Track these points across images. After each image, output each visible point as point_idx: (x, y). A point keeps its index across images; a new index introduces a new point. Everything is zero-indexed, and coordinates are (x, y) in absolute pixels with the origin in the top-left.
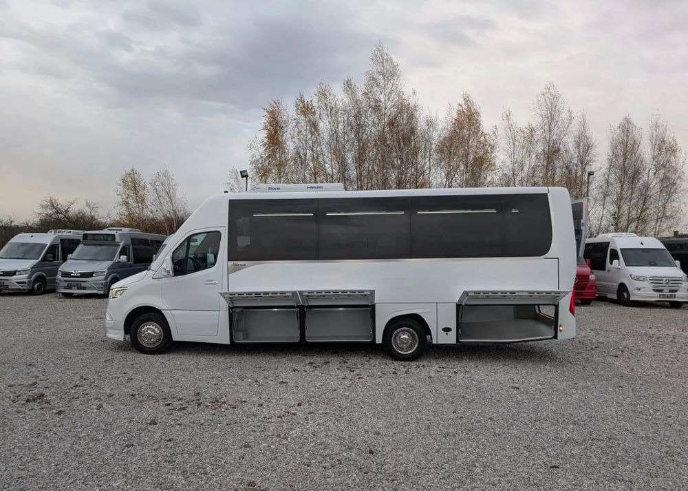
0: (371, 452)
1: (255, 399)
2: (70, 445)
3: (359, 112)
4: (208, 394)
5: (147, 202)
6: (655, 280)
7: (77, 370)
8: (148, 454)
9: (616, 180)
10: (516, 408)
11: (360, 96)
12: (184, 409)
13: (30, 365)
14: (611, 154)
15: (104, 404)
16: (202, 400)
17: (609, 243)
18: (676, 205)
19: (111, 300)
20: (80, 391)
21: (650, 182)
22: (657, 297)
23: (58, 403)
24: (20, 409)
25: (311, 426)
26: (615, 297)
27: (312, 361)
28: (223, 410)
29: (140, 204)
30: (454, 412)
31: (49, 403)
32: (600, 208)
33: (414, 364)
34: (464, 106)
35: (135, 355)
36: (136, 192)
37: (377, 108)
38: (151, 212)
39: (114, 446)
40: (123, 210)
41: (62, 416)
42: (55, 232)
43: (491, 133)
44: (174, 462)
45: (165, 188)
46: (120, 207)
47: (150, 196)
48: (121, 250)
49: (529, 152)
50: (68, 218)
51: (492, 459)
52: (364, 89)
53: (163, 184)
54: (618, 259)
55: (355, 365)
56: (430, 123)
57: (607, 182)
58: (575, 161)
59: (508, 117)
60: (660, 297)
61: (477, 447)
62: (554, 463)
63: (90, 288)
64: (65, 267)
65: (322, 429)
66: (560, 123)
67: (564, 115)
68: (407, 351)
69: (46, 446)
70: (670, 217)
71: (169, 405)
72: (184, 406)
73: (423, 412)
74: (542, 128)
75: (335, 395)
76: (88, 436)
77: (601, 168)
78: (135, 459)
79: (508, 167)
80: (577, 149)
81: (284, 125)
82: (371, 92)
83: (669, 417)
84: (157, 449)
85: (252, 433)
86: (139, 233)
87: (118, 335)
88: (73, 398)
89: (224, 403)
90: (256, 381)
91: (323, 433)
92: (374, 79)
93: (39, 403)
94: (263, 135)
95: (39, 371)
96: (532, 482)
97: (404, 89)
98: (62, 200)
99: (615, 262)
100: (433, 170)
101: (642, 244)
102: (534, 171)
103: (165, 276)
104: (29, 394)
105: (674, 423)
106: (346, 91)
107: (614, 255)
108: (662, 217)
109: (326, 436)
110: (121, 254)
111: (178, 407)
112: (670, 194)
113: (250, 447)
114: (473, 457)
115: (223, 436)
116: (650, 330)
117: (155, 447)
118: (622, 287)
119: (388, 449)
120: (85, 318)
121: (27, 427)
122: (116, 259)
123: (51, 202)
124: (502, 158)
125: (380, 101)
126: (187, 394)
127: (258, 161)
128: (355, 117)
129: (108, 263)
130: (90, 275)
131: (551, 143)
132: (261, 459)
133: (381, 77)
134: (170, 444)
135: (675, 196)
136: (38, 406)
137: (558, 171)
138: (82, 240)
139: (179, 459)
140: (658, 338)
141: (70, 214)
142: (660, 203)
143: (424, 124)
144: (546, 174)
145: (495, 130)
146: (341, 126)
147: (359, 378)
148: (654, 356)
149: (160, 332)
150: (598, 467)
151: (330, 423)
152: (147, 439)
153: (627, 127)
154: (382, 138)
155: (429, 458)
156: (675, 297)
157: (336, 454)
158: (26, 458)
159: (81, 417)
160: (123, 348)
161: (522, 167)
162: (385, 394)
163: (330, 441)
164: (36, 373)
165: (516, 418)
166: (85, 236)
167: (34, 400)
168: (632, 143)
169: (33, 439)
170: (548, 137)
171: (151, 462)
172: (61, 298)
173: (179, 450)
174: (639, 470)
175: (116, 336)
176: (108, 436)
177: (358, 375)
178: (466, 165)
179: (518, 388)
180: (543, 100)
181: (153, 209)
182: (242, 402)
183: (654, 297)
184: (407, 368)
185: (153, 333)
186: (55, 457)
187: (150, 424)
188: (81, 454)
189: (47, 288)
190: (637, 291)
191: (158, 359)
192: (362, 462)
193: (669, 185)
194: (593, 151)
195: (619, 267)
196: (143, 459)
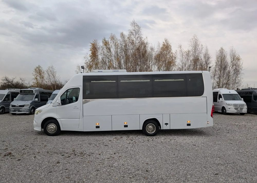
0: (147, 171)
1: (97, 152)
2: (26, 173)
3: (126, 44)
4: (78, 151)
5: (45, 78)
6: (235, 105)
7: (23, 143)
8: (59, 175)
9: (218, 70)
10: (196, 152)
11: (126, 39)
12: (70, 157)
13: (4, 141)
14: (216, 60)
15: (37, 156)
16: (76, 153)
17: (218, 92)
18: (239, 78)
19: (35, 115)
20: (26, 151)
21: (230, 70)
22: (236, 111)
23: (18, 156)
24: (2, 159)
25: (121, 162)
26: (221, 111)
27: (116, 137)
28: (85, 157)
29: (42, 79)
30: (174, 155)
31: (14, 156)
32: (213, 80)
33: (154, 137)
34: (165, 43)
35: (46, 136)
36: (40, 74)
37: (132, 43)
38: (46, 82)
39: (44, 172)
40: (35, 81)
41: (20, 161)
42: (8, 89)
43: (175, 53)
44: (70, 178)
45: (52, 73)
46: (34, 80)
47: (46, 76)
48: (36, 96)
49: (188, 60)
50: (13, 84)
51: (193, 172)
52: (128, 36)
53: (51, 71)
54: (222, 98)
55: (133, 138)
56: (152, 49)
57: (215, 70)
58: (204, 63)
59: (180, 47)
60: (237, 111)
61: (186, 167)
62: (216, 173)
63: (23, 111)
64: (13, 103)
65: (126, 163)
66: (198, 49)
67: (200, 47)
68: (151, 132)
69: (16, 173)
70: (238, 83)
71: (63, 155)
72: (69, 156)
73: (163, 155)
74: (192, 51)
75: (128, 150)
76: (33, 169)
77: (213, 66)
78: (54, 177)
79: (180, 65)
80: (204, 59)
81: (98, 49)
82: (130, 37)
83: (252, 154)
84: (62, 173)
85: (98, 165)
86: (42, 90)
87: (39, 129)
88: (23, 154)
89: (85, 154)
90: (96, 145)
91: (127, 164)
92: (131, 32)
93: (10, 156)
94: (90, 53)
95: (7, 144)
96: (210, 180)
97: (143, 36)
98: (10, 78)
99: (221, 99)
100: (153, 66)
101: (230, 92)
102: (190, 67)
103: (58, 105)
104: (5, 153)
105: (254, 156)
106: (121, 37)
107: (220, 96)
108: (235, 83)
109: (128, 165)
110: (35, 98)
111: (67, 156)
112: (237, 75)
113: (99, 171)
114: (185, 171)
115: (87, 167)
116: (236, 123)
117: (61, 172)
118: (223, 108)
119: (153, 170)
120: (23, 123)
121: (6, 166)
122: (34, 100)
123: (6, 78)
124: (178, 62)
125: (134, 40)
126: (70, 151)
127: (88, 62)
128: (124, 46)
129: (31, 101)
130: (23, 106)
131: (196, 56)
132: (104, 175)
133: (134, 32)
134: (67, 171)
135: (239, 76)
136: (9, 157)
137: (198, 66)
138: (20, 92)
139: (72, 177)
140: (240, 126)
141: (13, 83)
142: (234, 78)
143: (150, 49)
144: (194, 68)
145: (176, 52)
146: (119, 50)
147: (135, 143)
148: (240, 132)
149: (56, 127)
150: (232, 173)
151: (128, 160)
152: (57, 169)
153: (222, 51)
154: (135, 54)
155: (169, 173)
156: (242, 111)
157: (134, 172)
158: (8, 179)
159: (28, 161)
160: (40, 134)
161: (185, 65)
162: (146, 149)
163: (130, 167)
164: (6, 144)
165: (197, 156)
166: (21, 91)
167: (8, 155)
168: (224, 56)
169: (10, 171)
170: (194, 54)
171: (61, 178)
172: (12, 115)
173: (71, 173)
174: (247, 174)
175: (38, 129)
176: (41, 169)
177: (134, 142)
178: (165, 64)
179: (195, 145)
180: (192, 41)
181: (47, 81)
182: (92, 153)
183: (235, 111)
184: (152, 139)
185: (53, 128)
186: (20, 178)
187: (57, 163)
188: (31, 176)
189: (6, 111)
190: (229, 109)
191: (55, 138)
192: (144, 175)
193: (237, 71)
194: (210, 60)
195: (222, 101)
196: (57, 177)
